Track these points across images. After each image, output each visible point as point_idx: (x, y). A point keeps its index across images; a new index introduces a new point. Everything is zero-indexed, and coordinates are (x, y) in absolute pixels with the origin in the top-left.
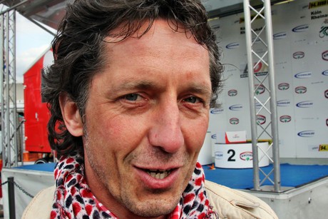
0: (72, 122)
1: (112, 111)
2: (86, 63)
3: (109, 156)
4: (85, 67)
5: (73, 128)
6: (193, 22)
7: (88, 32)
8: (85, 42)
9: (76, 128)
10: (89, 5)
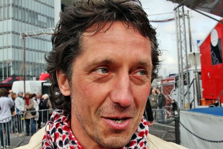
0: (63, 87)
1: (88, 80)
2: (72, 50)
3: (86, 109)
4: (71, 52)
5: (64, 91)
6: (138, 22)
7: (73, 30)
8: (71, 36)
9: (65, 90)
10: (73, 13)
